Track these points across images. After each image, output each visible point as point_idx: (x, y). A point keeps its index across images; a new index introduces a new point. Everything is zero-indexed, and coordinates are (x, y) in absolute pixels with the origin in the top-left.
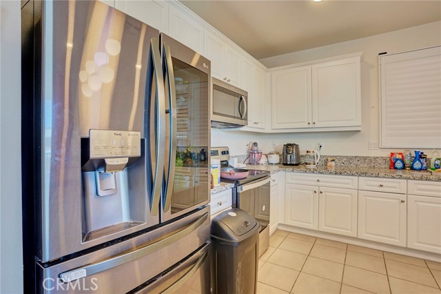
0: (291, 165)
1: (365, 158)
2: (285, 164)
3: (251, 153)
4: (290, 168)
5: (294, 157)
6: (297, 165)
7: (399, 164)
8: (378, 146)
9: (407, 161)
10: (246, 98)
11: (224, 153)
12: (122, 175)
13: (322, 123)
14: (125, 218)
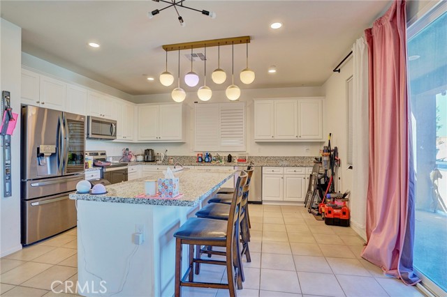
0: (150, 161)
1: (188, 157)
2: (146, 161)
3: (125, 154)
4: (148, 163)
5: (150, 157)
6: (154, 161)
7: (200, 160)
8: (193, 150)
9: (204, 159)
10: (115, 124)
11: (102, 154)
12: (48, 159)
13: (164, 138)
14: (49, 173)
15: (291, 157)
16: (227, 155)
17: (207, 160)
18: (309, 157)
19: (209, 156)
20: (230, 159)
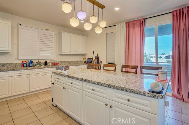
1: (11, 64)
7: (25, 65)
8: (17, 59)
9: (28, 64)
15: (74, 61)
16: (44, 61)
17: (31, 65)
18: (80, 61)
19: (31, 62)
20: (46, 63)
